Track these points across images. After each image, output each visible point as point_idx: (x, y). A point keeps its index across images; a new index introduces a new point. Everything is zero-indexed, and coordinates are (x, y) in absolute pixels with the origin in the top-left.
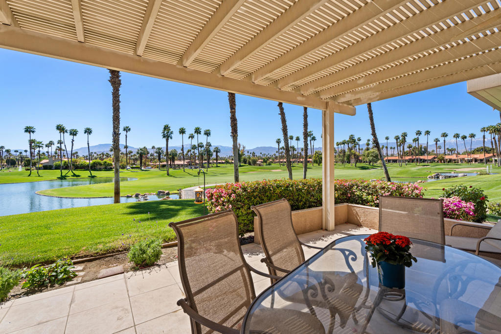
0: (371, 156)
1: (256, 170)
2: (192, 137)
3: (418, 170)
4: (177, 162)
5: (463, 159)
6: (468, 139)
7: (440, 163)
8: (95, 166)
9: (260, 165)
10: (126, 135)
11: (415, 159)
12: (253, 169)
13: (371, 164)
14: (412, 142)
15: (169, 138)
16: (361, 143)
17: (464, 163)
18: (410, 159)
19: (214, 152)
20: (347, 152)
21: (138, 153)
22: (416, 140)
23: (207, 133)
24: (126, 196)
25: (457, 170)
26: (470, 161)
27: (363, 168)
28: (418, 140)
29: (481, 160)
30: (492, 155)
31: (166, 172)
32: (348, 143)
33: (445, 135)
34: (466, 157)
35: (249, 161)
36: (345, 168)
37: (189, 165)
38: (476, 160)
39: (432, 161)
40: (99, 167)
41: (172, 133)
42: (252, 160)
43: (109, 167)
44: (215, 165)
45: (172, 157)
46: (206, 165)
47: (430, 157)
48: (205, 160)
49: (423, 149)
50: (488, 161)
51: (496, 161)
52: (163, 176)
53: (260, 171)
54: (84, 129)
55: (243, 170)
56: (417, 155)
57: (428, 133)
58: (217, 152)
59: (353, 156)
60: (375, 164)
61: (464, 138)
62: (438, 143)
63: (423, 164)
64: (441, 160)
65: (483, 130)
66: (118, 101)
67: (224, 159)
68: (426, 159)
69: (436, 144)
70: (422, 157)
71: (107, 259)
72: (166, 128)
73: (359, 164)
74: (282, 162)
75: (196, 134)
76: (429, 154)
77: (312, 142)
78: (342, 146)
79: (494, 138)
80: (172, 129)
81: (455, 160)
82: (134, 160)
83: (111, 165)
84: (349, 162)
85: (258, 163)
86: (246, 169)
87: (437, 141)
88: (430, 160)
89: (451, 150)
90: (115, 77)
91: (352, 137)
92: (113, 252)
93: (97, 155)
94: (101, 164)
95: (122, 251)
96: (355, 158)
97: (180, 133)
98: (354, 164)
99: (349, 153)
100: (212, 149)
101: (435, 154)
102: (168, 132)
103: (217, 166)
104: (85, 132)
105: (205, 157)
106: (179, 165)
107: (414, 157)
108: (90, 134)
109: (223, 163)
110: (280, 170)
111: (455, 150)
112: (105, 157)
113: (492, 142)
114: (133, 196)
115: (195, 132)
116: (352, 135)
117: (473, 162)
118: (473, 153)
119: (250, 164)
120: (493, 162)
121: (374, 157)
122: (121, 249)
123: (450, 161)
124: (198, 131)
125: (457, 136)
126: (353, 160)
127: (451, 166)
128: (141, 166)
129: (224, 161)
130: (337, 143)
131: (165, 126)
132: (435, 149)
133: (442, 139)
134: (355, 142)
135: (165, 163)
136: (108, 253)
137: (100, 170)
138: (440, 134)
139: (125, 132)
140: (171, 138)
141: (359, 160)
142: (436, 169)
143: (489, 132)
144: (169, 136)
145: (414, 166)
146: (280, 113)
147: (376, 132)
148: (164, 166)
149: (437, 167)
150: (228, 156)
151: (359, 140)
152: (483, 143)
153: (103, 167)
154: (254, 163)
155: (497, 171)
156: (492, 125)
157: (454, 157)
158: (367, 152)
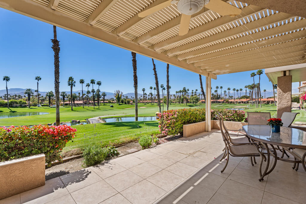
0: (195, 99)
1: (130, 107)
2: (88, 85)
3: (218, 107)
4: (76, 102)
5: (237, 102)
6: (239, 91)
7: (226, 104)
8: (12, 104)
9: (132, 104)
10: (38, 83)
11: (215, 101)
12: (128, 106)
13: (194, 104)
14: (214, 92)
15: (73, 86)
16: (189, 92)
17: (237, 104)
18: (213, 101)
19: (102, 95)
20: (182, 97)
21: (47, 95)
22: (216, 91)
23: (99, 84)
24: (47, 124)
25: (235, 107)
26: (240, 103)
27: (190, 106)
28: (217, 91)
29: (245, 102)
30: (249, 99)
31: (71, 108)
32: (182, 92)
33: (229, 89)
34: (238, 101)
35: (125, 102)
36: (181, 106)
37: (85, 103)
38: (242, 102)
39: (223, 102)
40: (15, 105)
41: (75, 82)
42: (127, 101)
43: (23, 105)
44: (103, 104)
45: (73, 98)
46: (97, 104)
47: (222, 100)
48: (96, 101)
49: (218, 96)
50: (248, 102)
51: (251, 102)
52: (68, 111)
53: (133, 108)
54: (3, 77)
55: (122, 107)
56: (216, 99)
57: (221, 87)
58: (104, 96)
59: (185, 99)
60: (196, 104)
61: (238, 91)
62: (226, 93)
63: (219, 104)
64: (227, 102)
65: (246, 87)
66: (58, 61)
67: (107, 101)
68: (220, 101)
69: (225, 93)
70: (218, 100)
71: (123, 147)
72: (71, 79)
73: (188, 104)
74: (144, 102)
75: (91, 84)
76: (221, 99)
77: (163, 91)
78: (179, 93)
79: (250, 91)
80: (75, 80)
81: (233, 102)
82: (41, 100)
83: (26, 103)
84: (182, 103)
85: (131, 103)
86: (124, 106)
87: (225, 92)
88: (222, 102)
89: (231, 97)
90: (56, 45)
91: (184, 89)
92: (124, 143)
93: (11, 96)
94: (17, 103)
95: (128, 143)
96: (186, 100)
97: (80, 83)
98: (186, 104)
99: (183, 98)
100: (101, 94)
101: (224, 99)
102: (72, 82)
103: (104, 105)
104: (4, 79)
105: (96, 99)
106: (78, 104)
107: (215, 100)
108: (8, 81)
109: (107, 103)
110: (144, 107)
111: (233, 97)
112: (17, 98)
113: (249, 93)
114: (52, 124)
115: (91, 82)
116: (184, 88)
117: (241, 103)
118: (241, 98)
119: (126, 103)
120: (250, 103)
121: (196, 100)
122: (127, 142)
123: (231, 102)
124: (93, 82)
125: (234, 90)
126: (185, 102)
127: (232, 105)
128: (49, 104)
129: (107, 102)
130: (177, 91)
131: (70, 78)
132: (224, 96)
133: (227, 91)
134: (186, 91)
135: (68, 102)
136: (122, 144)
137: (16, 107)
138: (227, 89)
139: (37, 80)
140: (74, 86)
141: (188, 101)
142: (226, 106)
143: (248, 88)
144: (73, 85)
145: (215, 105)
146: (154, 74)
147: (203, 86)
148: (66, 104)
149: (226, 105)
150: (110, 98)
151: (188, 90)
152: (245, 94)
153: (18, 105)
154: (129, 102)
155: (252, 107)
156: (250, 84)
157: (233, 100)
158: (192, 97)
